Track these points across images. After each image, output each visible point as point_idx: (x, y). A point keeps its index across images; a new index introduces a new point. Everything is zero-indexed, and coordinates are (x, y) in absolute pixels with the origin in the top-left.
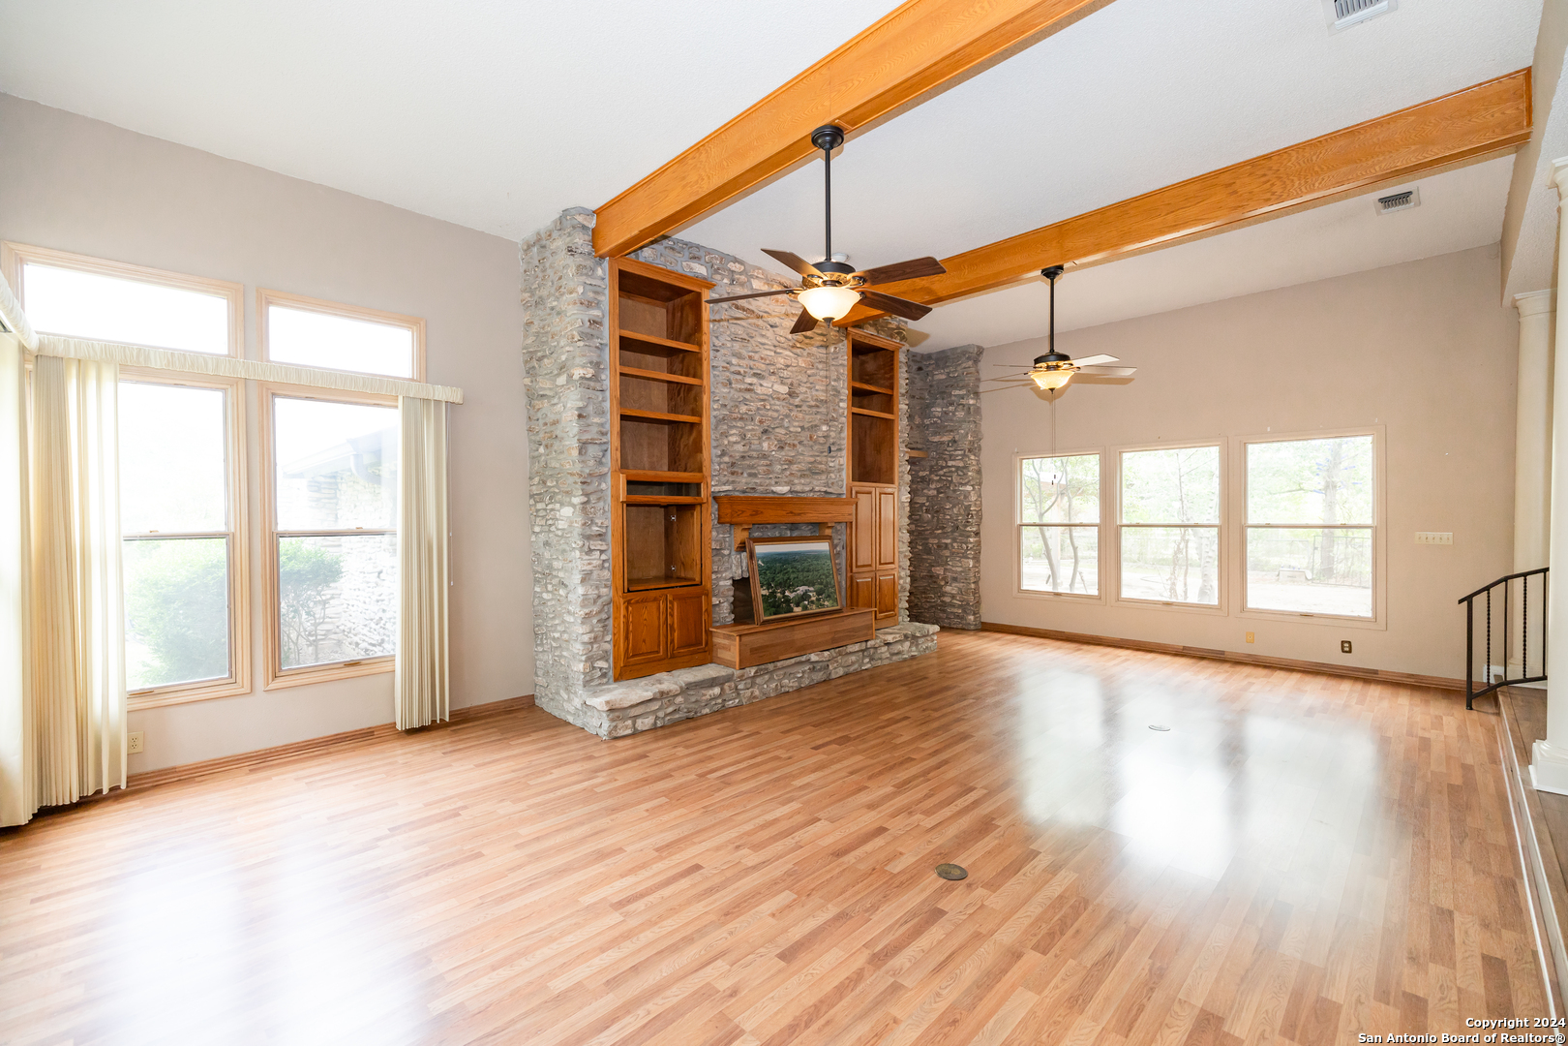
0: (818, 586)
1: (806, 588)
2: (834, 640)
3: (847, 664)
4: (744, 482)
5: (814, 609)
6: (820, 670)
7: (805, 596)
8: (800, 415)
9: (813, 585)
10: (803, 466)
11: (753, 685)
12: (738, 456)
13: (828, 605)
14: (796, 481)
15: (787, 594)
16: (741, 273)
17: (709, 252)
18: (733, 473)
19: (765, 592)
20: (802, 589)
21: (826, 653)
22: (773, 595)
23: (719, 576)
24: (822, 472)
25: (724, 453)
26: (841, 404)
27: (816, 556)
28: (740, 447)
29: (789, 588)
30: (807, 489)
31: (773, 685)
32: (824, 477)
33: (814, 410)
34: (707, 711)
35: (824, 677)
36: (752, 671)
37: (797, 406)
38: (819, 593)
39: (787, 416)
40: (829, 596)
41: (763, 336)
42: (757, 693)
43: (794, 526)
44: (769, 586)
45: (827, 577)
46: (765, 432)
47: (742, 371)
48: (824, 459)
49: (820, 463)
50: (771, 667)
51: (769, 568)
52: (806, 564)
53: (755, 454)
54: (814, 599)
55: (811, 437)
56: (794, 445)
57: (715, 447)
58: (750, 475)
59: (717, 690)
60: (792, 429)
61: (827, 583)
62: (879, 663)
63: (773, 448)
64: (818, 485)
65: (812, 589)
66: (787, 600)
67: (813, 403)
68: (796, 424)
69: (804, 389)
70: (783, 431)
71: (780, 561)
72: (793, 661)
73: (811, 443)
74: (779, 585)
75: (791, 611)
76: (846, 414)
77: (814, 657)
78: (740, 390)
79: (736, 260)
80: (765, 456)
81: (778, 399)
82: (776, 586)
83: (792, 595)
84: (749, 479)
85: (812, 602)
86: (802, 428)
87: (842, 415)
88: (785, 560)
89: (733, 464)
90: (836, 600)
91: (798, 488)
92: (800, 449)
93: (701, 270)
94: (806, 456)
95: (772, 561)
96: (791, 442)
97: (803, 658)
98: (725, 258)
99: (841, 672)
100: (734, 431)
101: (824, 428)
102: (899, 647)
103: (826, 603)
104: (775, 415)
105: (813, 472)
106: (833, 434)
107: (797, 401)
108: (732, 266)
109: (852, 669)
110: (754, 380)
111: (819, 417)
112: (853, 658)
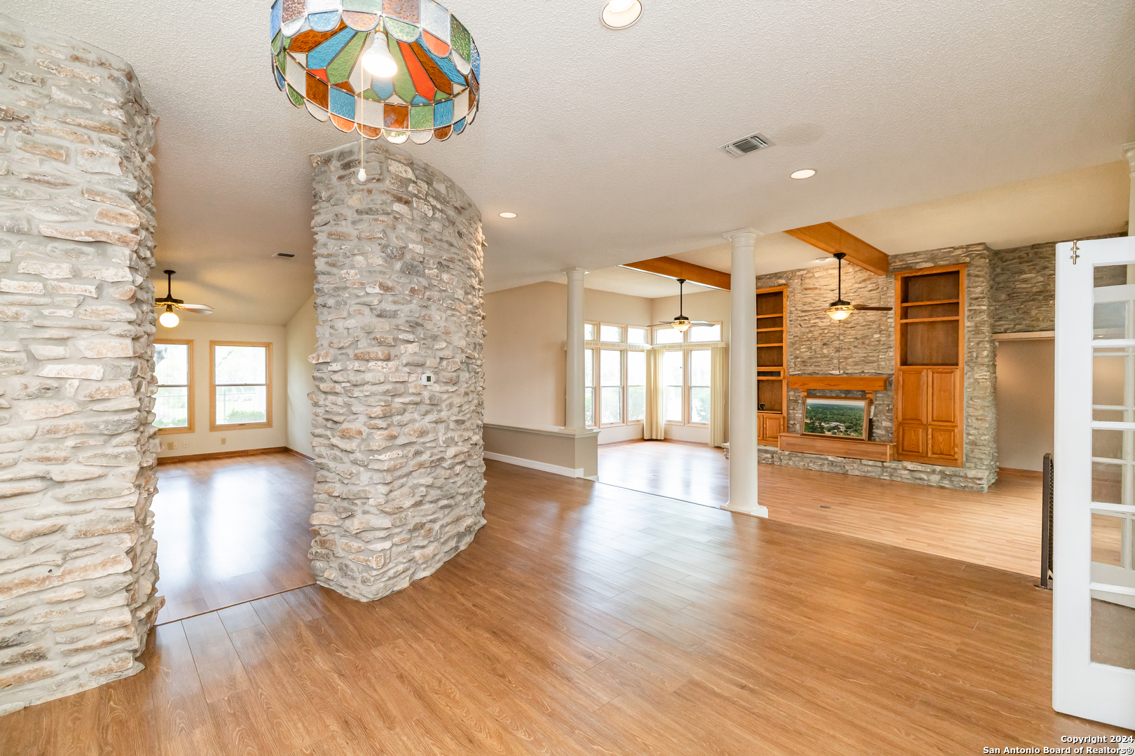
0: (847, 424)
1: (838, 424)
2: (846, 453)
3: (863, 470)
4: (811, 369)
5: (842, 435)
6: (836, 466)
7: (836, 427)
8: (853, 332)
9: (844, 423)
10: (857, 359)
11: (790, 459)
12: (806, 357)
13: (853, 435)
14: (849, 368)
15: (822, 424)
16: (806, 274)
17: (785, 272)
18: (805, 366)
19: (808, 421)
20: (834, 424)
21: (839, 458)
22: (813, 423)
23: (795, 412)
24: (874, 362)
25: (796, 357)
26: (889, 320)
27: (851, 409)
28: (808, 353)
29: (825, 422)
30: (857, 371)
31: (802, 464)
32: (875, 364)
33: (866, 327)
34: (764, 462)
35: (841, 472)
36: (787, 453)
37: (851, 328)
38: (847, 428)
39: (842, 334)
40: (856, 431)
41: (824, 297)
42: (791, 463)
43: (848, 392)
44: (811, 419)
45: (857, 420)
46: (824, 344)
47: (806, 318)
48: (876, 354)
49: (873, 356)
50: (800, 455)
51: (813, 411)
52: (841, 412)
53: (819, 356)
54: (843, 430)
55: (863, 343)
56: (849, 349)
57: (791, 355)
58: (815, 366)
59: (769, 456)
60: (845, 341)
61: (857, 424)
62: (899, 479)
63: (831, 352)
64: (869, 369)
65: (843, 425)
66: (822, 428)
67: (864, 324)
68: (850, 337)
69: (856, 318)
70: (838, 342)
71: (822, 408)
72: (814, 456)
73: (864, 346)
74: (819, 419)
75: (824, 433)
76: (893, 325)
77: (830, 458)
78: (807, 327)
79: (800, 270)
80: (825, 357)
81: (835, 327)
82: (816, 420)
83: (826, 426)
84: (814, 368)
85: (841, 432)
86: (856, 338)
87: (890, 327)
88: (825, 408)
89: (804, 362)
90: (861, 434)
91: (849, 371)
92: (856, 350)
93: (782, 281)
94: (860, 354)
95: (816, 408)
96: (846, 347)
97: (822, 457)
98: (793, 272)
99: (857, 473)
100: (804, 346)
101: (876, 336)
102: (924, 476)
103: (852, 434)
104: (832, 335)
105: (865, 361)
106: (883, 339)
107: (849, 326)
108: (798, 273)
109: (869, 475)
110: (817, 320)
111: (870, 330)
112: (870, 469)
